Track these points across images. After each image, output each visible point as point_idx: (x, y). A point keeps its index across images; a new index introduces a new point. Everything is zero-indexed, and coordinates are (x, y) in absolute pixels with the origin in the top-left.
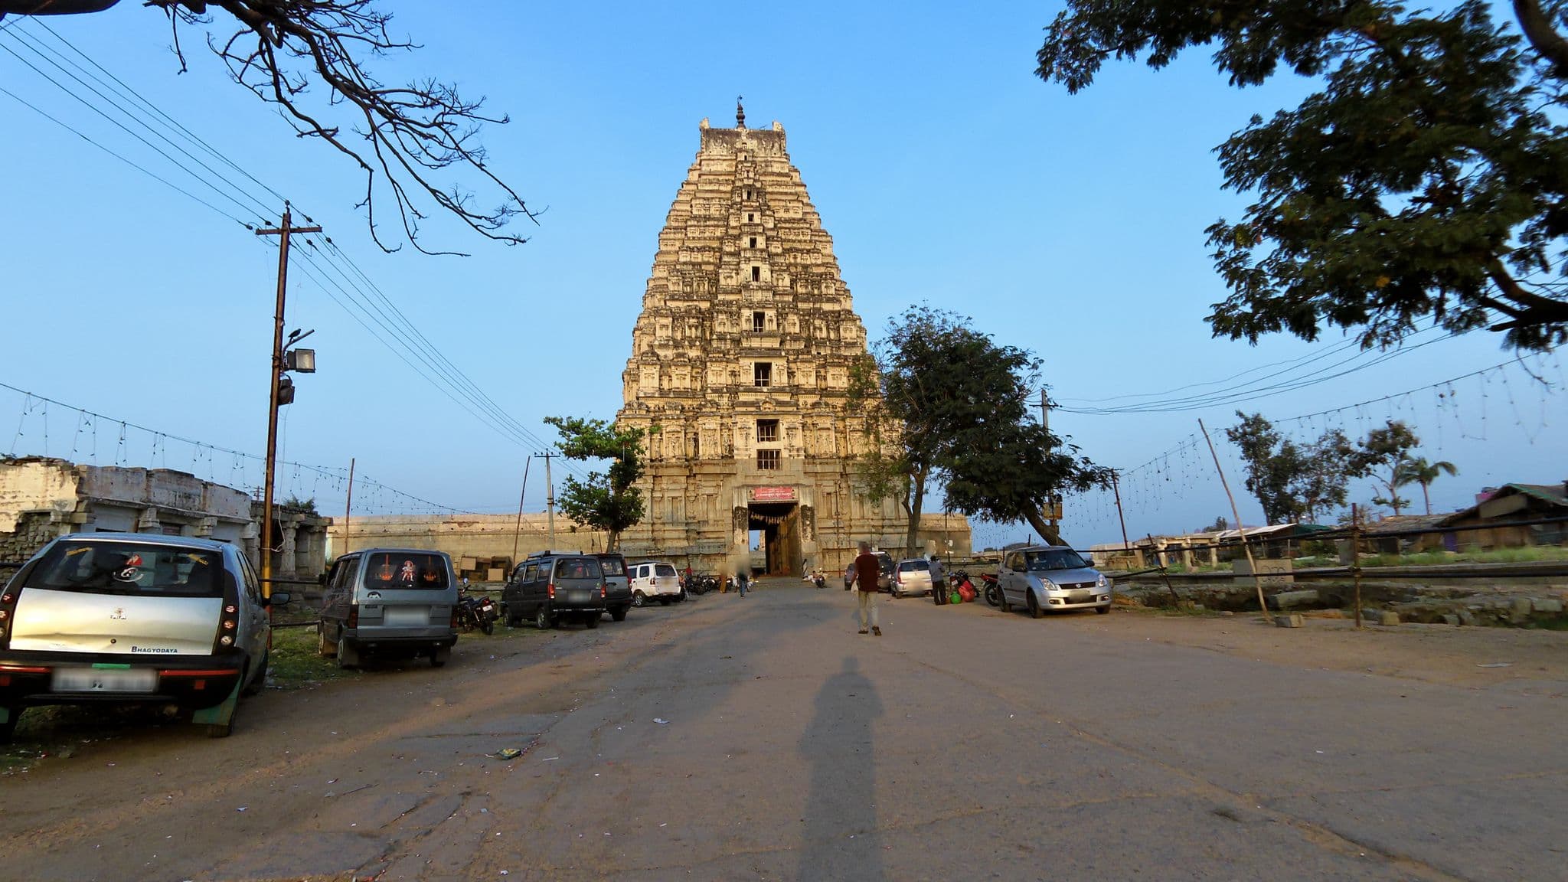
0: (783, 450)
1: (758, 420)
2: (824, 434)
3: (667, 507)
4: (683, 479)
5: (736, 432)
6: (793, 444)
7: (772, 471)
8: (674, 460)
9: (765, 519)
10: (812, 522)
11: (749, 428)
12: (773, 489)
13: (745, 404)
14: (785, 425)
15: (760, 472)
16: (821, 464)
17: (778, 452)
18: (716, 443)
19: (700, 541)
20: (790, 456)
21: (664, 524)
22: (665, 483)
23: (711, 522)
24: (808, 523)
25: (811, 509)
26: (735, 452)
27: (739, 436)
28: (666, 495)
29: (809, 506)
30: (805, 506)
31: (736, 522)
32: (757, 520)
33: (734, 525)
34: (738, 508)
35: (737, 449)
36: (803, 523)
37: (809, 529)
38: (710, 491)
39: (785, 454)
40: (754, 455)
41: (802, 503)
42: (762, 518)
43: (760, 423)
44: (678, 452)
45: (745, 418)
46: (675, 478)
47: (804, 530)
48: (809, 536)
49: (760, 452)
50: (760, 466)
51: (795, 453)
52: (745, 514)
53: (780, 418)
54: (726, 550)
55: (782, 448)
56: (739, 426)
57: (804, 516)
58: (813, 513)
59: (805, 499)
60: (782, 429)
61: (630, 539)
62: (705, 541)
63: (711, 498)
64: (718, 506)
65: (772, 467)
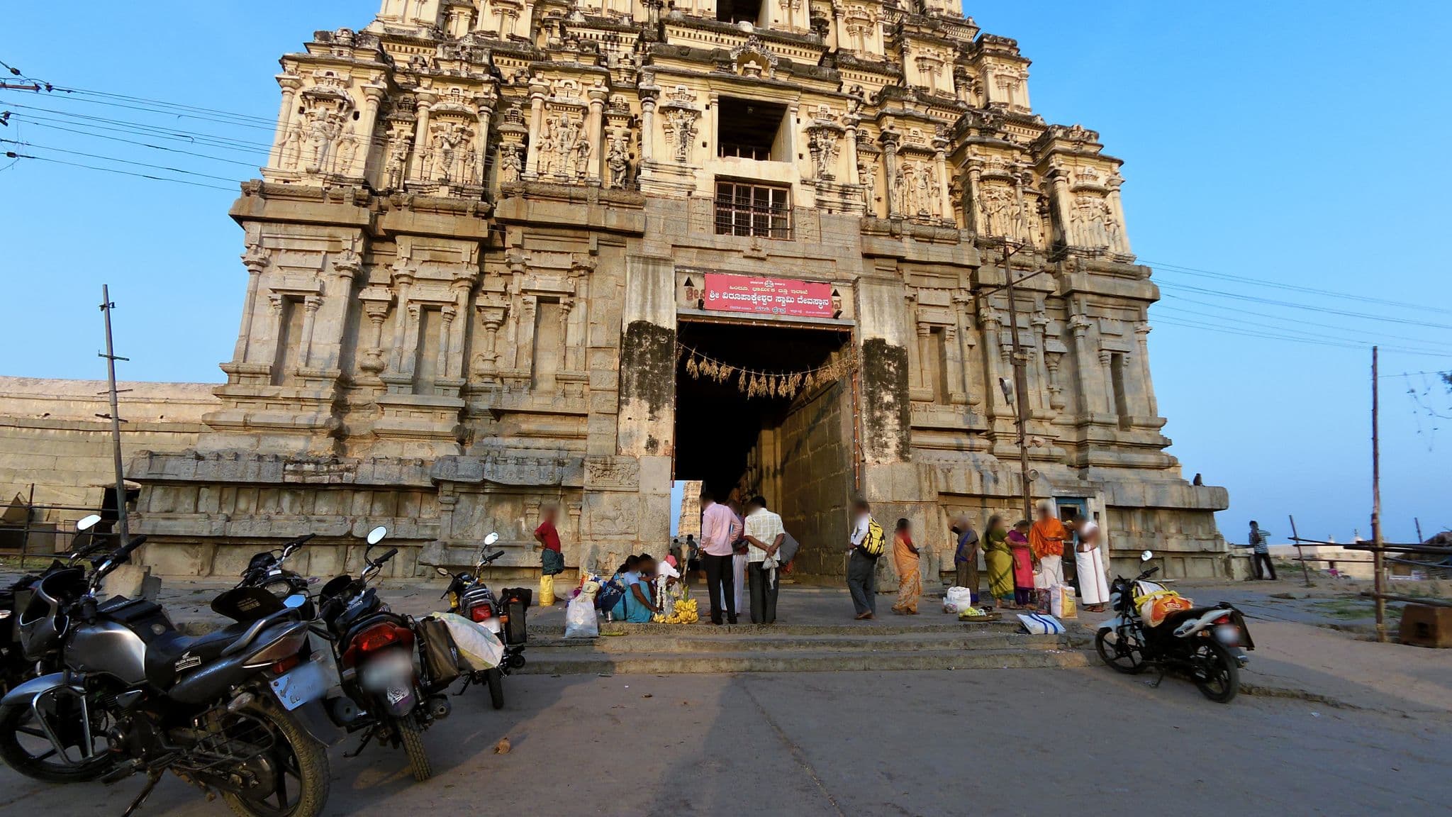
0: (796, 187)
1: (720, 97)
2: (918, 164)
3: (402, 331)
4: (467, 251)
5: (652, 124)
6: (830, 170)
7: (761, 241)
8: (444, 192)
9: (735, 375)
10: (902, 396)
11: (696, 114)
12: (769, 284)
13: (684, 54)
14: (807, 122)
15: (722, 240)
16: (912, 236)
17: (782, 190)
18: (583, 148)
19: (500, 441)
20: (820, 204)
21: (386, 384)
22: (401, 257)
23: (545, 385)
24: (888, 398)
25: (899, 355)
26: (646, 173)
27: (659, 133)
28: (404, 294)
29: (892, 341)
30: (876, 346)
31: (633, 374)
32: (705, 379)
33: (622, 388)
34: (639, 328)
35: (653, 167)
36: (873, 400)
37: (891, 421)
38: (552, 283)
39: (803, 198)
40: (706, 188)
41: (867, 330)
42: (725, 371)
43: (728, 107)
44: (460, 173)
45: (680, 84)
46: (440, 243)
47: (876, 423)
48: (893, 442)
49: (724, 183)
50: (722, 226)
51: (834, 198)
52: (666, 351)
53: (791, 99)
54: (587, 479)
55: (794, 180)
56: (663, 101)
57: (876, 377)
58: (903, 366)
59: (877, 315)
60: (796, 130)
61: (246, 425)
62: (513, 441)
63: (550, 311)
64: (574, 337)
65: (761, 230)
